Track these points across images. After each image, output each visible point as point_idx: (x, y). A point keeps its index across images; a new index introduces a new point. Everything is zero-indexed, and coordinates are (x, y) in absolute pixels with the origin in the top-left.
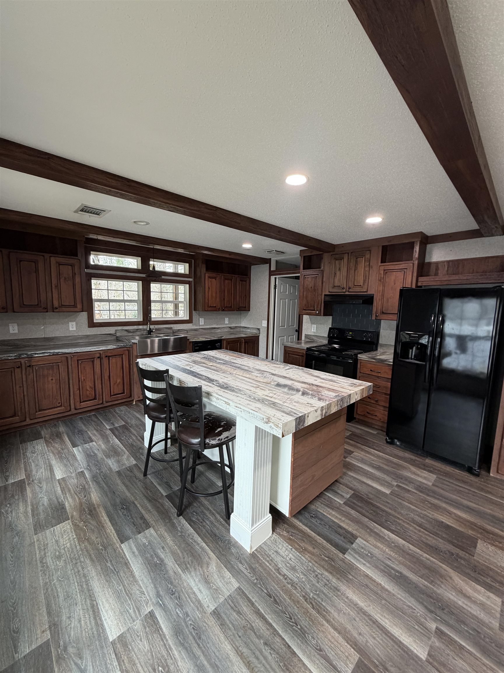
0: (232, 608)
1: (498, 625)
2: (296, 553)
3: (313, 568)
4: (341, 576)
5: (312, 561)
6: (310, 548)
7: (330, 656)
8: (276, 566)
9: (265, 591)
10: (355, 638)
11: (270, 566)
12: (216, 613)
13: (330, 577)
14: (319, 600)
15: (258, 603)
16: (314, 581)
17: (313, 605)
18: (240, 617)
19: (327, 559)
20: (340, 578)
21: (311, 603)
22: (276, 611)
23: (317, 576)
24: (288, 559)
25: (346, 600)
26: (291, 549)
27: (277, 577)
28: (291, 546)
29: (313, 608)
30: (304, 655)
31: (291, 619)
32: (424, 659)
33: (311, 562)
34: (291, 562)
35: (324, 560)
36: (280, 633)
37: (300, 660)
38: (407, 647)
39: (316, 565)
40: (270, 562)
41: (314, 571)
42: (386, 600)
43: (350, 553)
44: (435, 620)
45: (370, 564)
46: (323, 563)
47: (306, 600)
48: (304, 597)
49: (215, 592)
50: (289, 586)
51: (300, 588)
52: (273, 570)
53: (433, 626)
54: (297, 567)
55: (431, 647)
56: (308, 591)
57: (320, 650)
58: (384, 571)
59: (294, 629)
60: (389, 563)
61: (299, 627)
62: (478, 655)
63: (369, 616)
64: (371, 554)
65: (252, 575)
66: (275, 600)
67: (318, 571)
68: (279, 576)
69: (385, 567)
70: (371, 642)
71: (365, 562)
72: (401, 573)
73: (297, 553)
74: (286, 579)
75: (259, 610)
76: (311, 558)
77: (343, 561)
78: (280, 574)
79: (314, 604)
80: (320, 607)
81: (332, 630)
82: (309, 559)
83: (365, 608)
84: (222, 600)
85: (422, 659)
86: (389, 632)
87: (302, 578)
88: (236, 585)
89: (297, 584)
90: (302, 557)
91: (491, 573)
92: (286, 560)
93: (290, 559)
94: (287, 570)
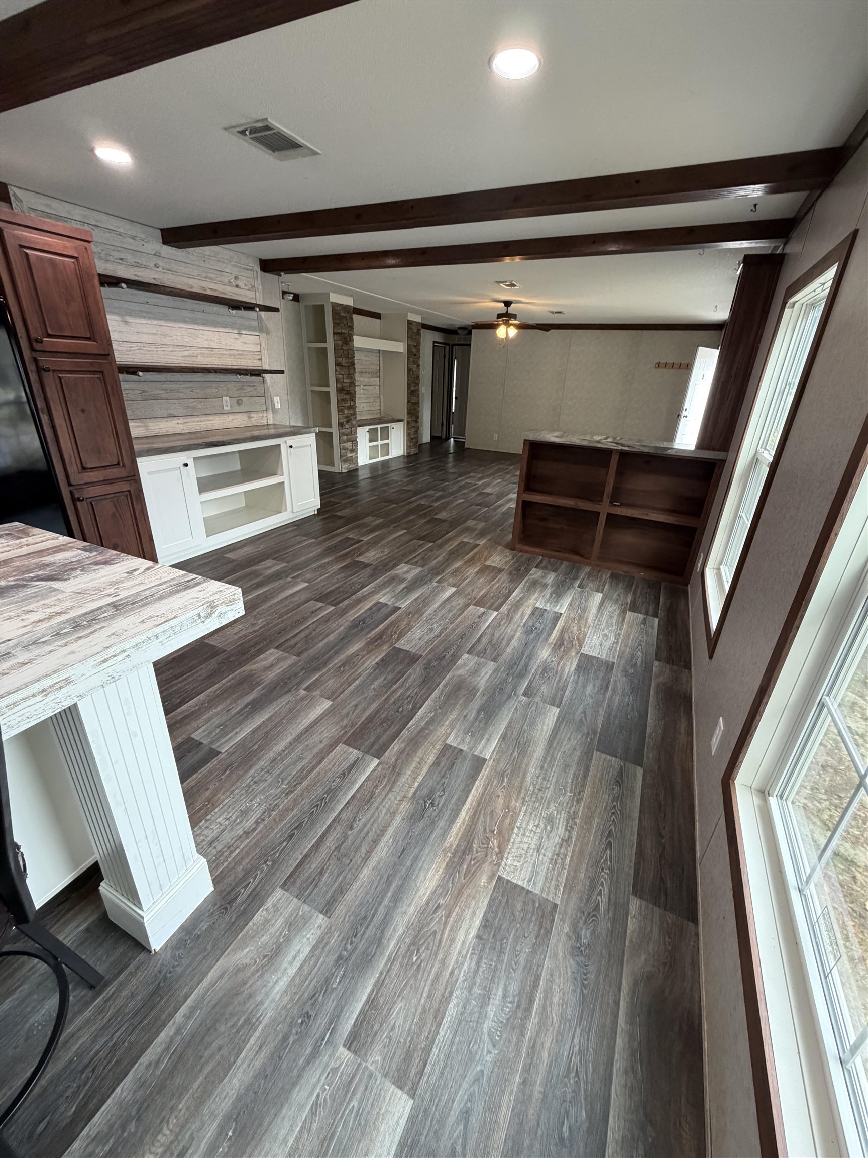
0: (316, 886)
1: (295, 657)
2: (216, 813)
3: (244, 787)
4: (255, 756)
5: (231, 789)
6: (208, 793)
7: (348, 765)
8: (240, 837)
9: (285, 843)
10: (326, 746)
11: (241, 848)
12: (327, 911)
13: (257, 767)
14: (290, 778)
15: (304, 849)
16: (262, 785)
17: (297, 784)
18: (327, 869)
19: (227, 772)
20: (257, 757)
21: (295, 786)
22: (311, 825)
23: (255, 782)
24: (227, 823)
25: (287, 752)
26: (206, 821)
27: (261, 831)
28: (201, 822)
29: (301, 783)
30: (352, 788)
31: (318, 805)
32: (331, 703)
33: (234, 791)
34: (234, 818)
35: (229, 775)
36: (335, 814)
37: (357, 791)
38: (325, 711)
39: (238, 784)
40: (232, 849)
41: (249, 786)
42: (282, 719)
43: (219, 747)
44: (297, 689)
45: (237, 728)
46: (234, 776)
47: (292, 792)
48: (287, 794)
49: (295, 925)
50: (274, 813)
51: (276, 799)
52: (248, 840)
53: (303, 692)
54: (243, 808)
55: (322, 696)
56: (279, 790)
57: (344, 774)
58: (247, 716)
59: (329, 800)
60: (234, 712)
61: (325, 795)
62: (321, 673)
63: (302, 734)
64: (221, 726)
65: (259, 872)
66: (296, 828)
67: (248, 781)
68: (259, 829)
69: (241, 715)
70: (325, 734)
71: (234, 732)
72: (248, 704)
73: (216, 810)
74: (263, 820)
75: (313, 846)
76: (227, 790)
77: (230, 754)
78: (254, 830)
79: (295, 783)
80: (298, 777)
81: (321, 766)
82: (228, 794)
83: (294, 736)
84: (306, 908)
85: (331, 706)
86: (315, 721)
87: (260, 799)
88: (279, 893)
89: (270, 805)
90: (224, 803)
91: (246, 646)
92: (229, 824)
93: (228, 819)
94: (248, 821)
